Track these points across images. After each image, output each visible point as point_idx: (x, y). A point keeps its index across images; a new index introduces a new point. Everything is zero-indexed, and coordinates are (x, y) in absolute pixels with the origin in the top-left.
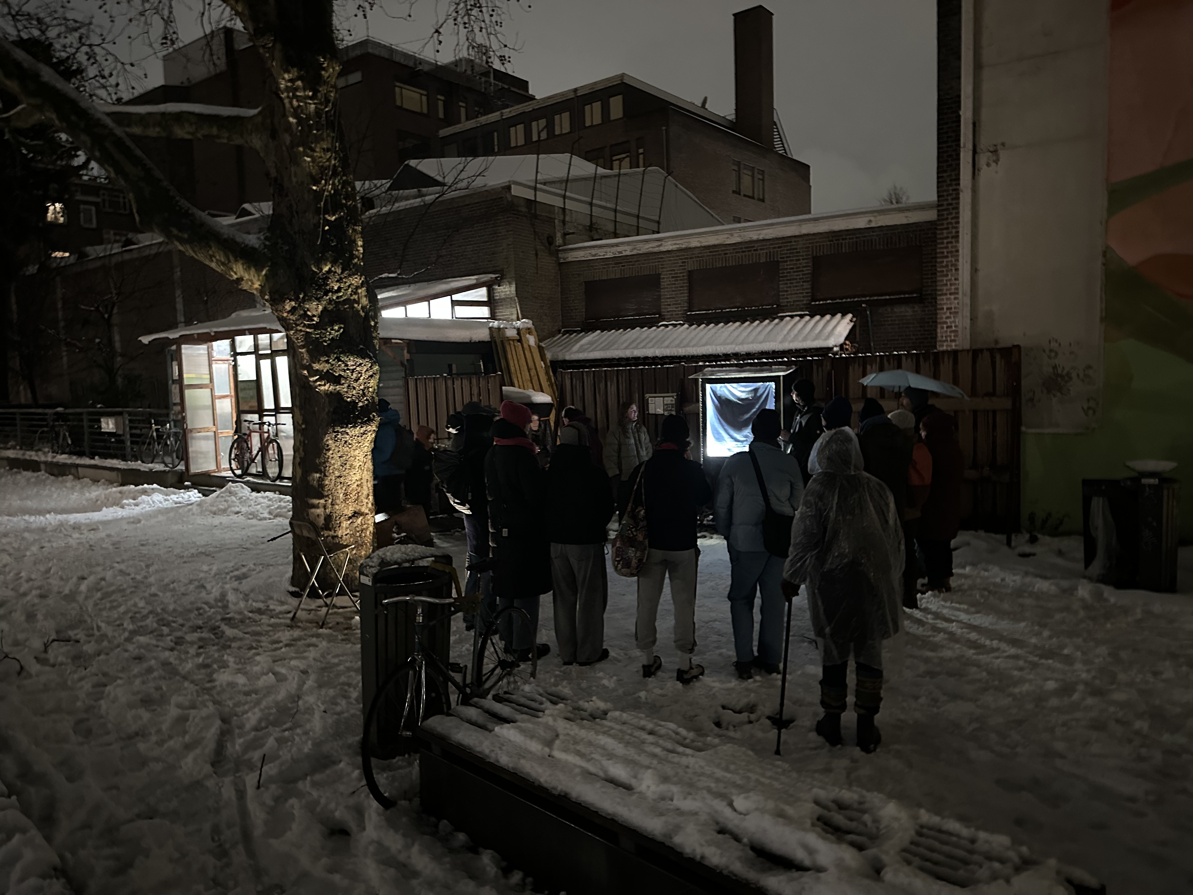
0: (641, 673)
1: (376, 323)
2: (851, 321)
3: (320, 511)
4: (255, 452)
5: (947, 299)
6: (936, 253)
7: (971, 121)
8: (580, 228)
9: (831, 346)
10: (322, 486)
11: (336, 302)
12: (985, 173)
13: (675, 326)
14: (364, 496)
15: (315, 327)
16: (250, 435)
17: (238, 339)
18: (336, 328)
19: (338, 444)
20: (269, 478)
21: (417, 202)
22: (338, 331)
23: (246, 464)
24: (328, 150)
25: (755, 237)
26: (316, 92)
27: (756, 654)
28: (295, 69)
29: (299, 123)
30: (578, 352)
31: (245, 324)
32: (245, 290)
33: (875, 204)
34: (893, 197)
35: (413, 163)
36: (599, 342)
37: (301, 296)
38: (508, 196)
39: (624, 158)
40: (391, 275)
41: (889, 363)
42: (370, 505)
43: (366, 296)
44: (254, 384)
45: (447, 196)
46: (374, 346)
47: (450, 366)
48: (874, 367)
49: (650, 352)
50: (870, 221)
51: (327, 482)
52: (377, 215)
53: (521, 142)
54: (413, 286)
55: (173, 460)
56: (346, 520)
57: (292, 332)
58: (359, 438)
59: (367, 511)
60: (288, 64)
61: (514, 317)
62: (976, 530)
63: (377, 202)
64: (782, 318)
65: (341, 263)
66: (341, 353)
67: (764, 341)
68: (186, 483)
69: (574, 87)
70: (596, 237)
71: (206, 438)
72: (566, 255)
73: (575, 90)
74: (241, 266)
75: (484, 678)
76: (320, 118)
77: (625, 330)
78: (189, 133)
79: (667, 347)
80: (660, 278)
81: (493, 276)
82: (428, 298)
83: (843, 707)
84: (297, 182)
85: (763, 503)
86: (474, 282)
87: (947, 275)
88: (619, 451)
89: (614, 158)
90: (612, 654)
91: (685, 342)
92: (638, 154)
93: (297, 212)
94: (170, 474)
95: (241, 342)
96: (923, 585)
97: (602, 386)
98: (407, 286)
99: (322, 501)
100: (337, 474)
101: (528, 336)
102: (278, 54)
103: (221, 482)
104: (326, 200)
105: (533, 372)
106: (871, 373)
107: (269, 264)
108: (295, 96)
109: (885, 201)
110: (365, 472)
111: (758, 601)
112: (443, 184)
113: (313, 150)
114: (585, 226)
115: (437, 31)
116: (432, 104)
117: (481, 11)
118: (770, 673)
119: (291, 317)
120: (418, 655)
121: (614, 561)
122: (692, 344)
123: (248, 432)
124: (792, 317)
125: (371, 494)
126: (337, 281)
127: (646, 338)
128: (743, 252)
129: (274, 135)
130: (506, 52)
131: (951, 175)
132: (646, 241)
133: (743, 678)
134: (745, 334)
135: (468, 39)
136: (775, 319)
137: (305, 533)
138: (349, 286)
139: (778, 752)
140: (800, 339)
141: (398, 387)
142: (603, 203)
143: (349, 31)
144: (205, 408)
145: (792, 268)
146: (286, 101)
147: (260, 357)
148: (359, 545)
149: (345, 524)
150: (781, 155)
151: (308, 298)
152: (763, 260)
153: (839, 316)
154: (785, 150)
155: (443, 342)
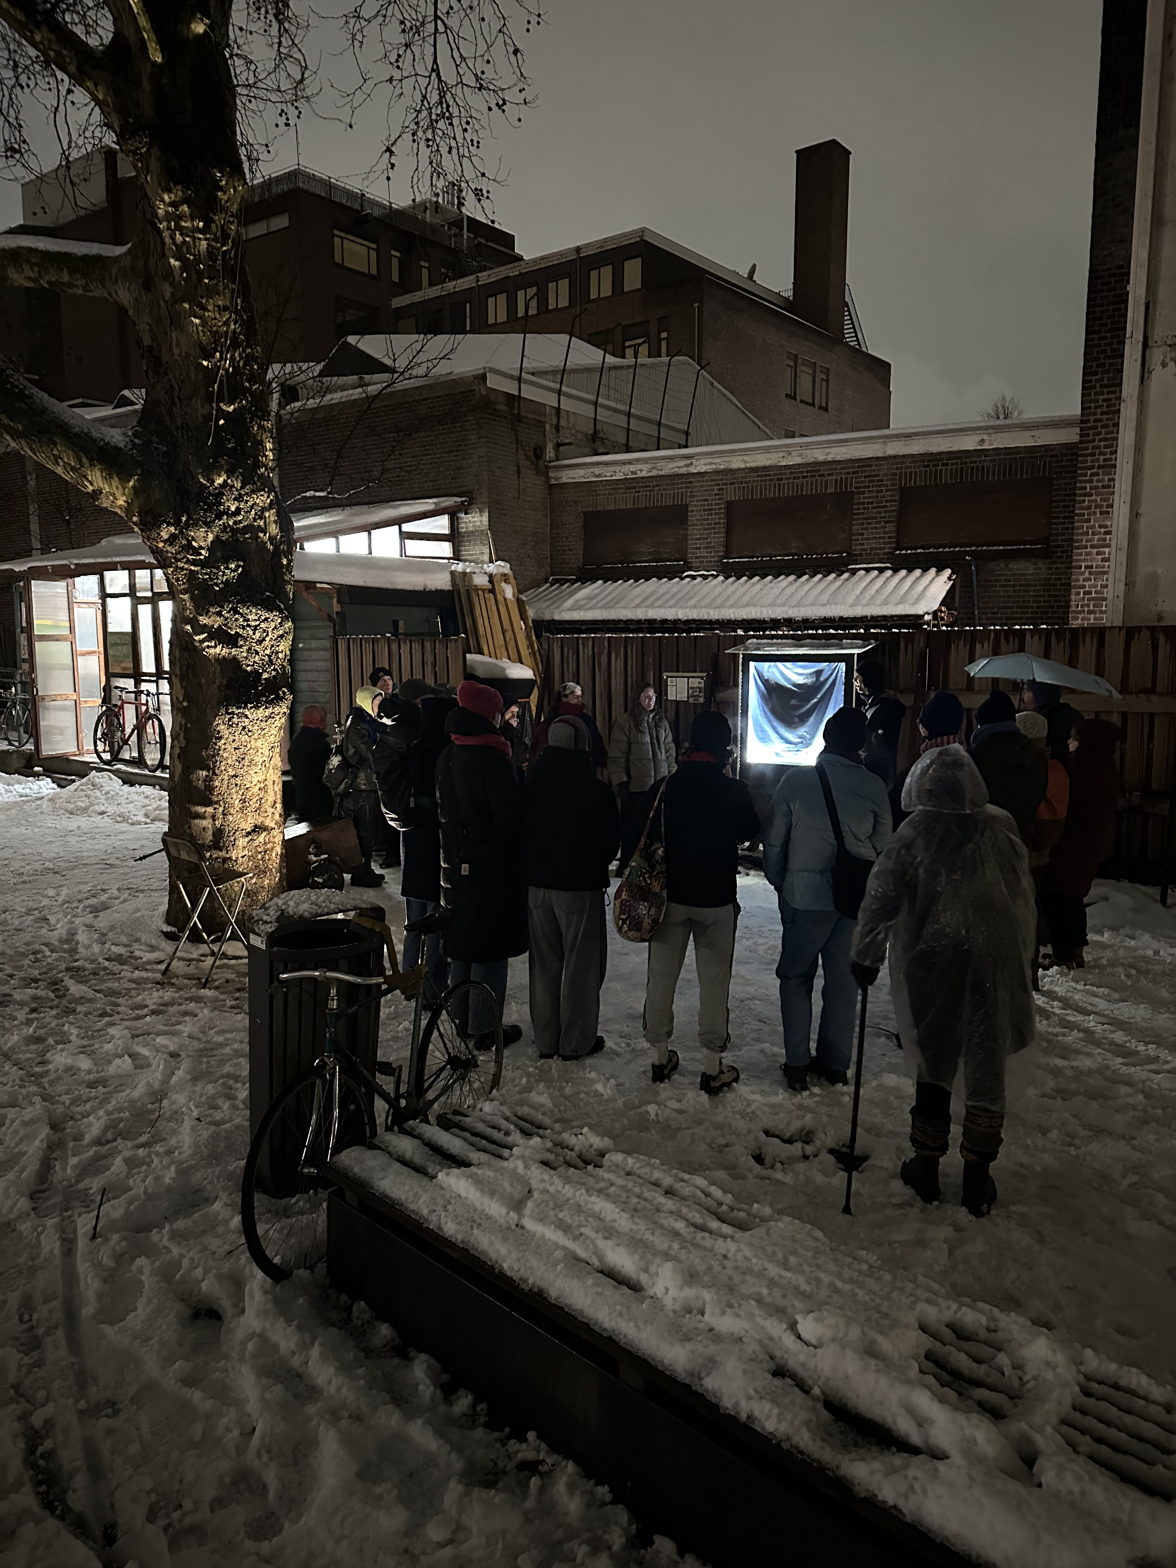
0: (650, 1074)
1: (290, 561)
2: (949, 579)
3: (206, 823)
4: (128, 731)
5: (1087, 554)
6: (1075, 489)
7: (1143, 301)
8: (580, 436)
9: (921, 613)
10: (210, 789)
11: (232, 529)
12: (1159, 377)
13: (705, 577)
14: (269, 803)
15: (203, 564)
16: (122, 707)
17: (108, 575)
18: (233, 566)
19: (231, 730)
20: (146, 766)
21: (356, 394)
22: (235, 571)
23: (116, 747)
24: (225, 308)
25: (821, 458)
26: (208, 222)
27: (813, 1052)
28: (179, 188)
29: (183, 268)
30: (573, 609)
31: (116, 556)
32: (106, 508)
33: (976, 419)
34: (1001, 410)
35: (352, 339)
36: (601, 596)
37: (184, 519)
38: (482, 389)
39: (640, 345)
40: (317, 494)
41: (1008, 642)
42: (277, 817)
43: (275, 522)
44: (129, 639)
45: (398, 386)
46: (286, 594)
47: (396, 624)
48: (986, 644)
49: (670, 614)
50: (982, 441)
51: (217, 783)
52: (303, 410)
53: (502, 317)
54: (348, 511)
55: (19, 736)
56: (243, 837)
57: (170, 570)
58: (263, 724)
59: (272, 825)
60: (169, 179)
61: (486, 558)
62: (1118, 880)
63: (302, 392)
64: (854, 572)
65: (242, 474)
66: (238, 603)
67: (828, 603)
68: (36, 769)
69: (578, 244)
70: (601, 450)
71: (64, 709)
72: (559, 474)
73: (578, 249)
74: (98, 474)
75: (426, 1085)
76: (215, 261)
77: (636, 581)
78: (29, 278)
79: (695, 607)
80: (687, 511)
81: (459, 499)
82: (368, 528)
83: (943, 1148)
84: (180, 355)
85: (834, 842)
86: (431, 507)
87: (1089, 521)
88: (629, 752)
89: (627, 344)
90: (609, 1043)
91: (719, 601)
92: (660, 340)
93: (180, 399)
94: (14, 756)
95: (112, 580)
96: (1045, 956)
97: (604, 659)
98: (340, 510)
99: (210, 810)
100: (232, 772)
101: (503, 584)
102: (154, 165)
103: (82, 770)
104: (221, 381)
105: (509, 635)
106: (983, 657)
107: (139, 471)
108: (179, 228)
109: (989, 415)
110: (271, 770)
111: (819, 983)
112: (392, 371)
113: (205, 309)
114: (586, 434)
115: (388, 150)
116: (383, 263)
117: (451, 124)
118: (833, 1083)
119: (169, 549)
120: (329, 1057)
121: (617, 919)
122: (728, 604)
123: (119, 703)
124: (868, 570)
125: (279, 801)
126: (235, 499)
127: (665, 594)
128: (803, 477)
129: (148, 285)
130: (484, 185)
131: (1102, 379)
132: (672, 458)
133: (796, 1090)
134: (802, 592)
135: (431, 163)
136: (843, 573)
137: (184, 856)
138: (252, 507)
139: (847, 1210)
140: (878, 602)
141: (325, 650)
142: (612, 404)
143: (267, 146)
144: (62, 668)
145: (872, 503)
146: (166, 234)
147: (137, 601)
148: (261, 872)
149: (242, 842)
150: (852, 347)
151: (193, 523)
152: (831, 490)
153: (933, 571)
154: (858, 340)
155: (387, 590)
